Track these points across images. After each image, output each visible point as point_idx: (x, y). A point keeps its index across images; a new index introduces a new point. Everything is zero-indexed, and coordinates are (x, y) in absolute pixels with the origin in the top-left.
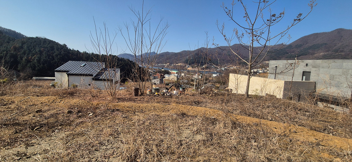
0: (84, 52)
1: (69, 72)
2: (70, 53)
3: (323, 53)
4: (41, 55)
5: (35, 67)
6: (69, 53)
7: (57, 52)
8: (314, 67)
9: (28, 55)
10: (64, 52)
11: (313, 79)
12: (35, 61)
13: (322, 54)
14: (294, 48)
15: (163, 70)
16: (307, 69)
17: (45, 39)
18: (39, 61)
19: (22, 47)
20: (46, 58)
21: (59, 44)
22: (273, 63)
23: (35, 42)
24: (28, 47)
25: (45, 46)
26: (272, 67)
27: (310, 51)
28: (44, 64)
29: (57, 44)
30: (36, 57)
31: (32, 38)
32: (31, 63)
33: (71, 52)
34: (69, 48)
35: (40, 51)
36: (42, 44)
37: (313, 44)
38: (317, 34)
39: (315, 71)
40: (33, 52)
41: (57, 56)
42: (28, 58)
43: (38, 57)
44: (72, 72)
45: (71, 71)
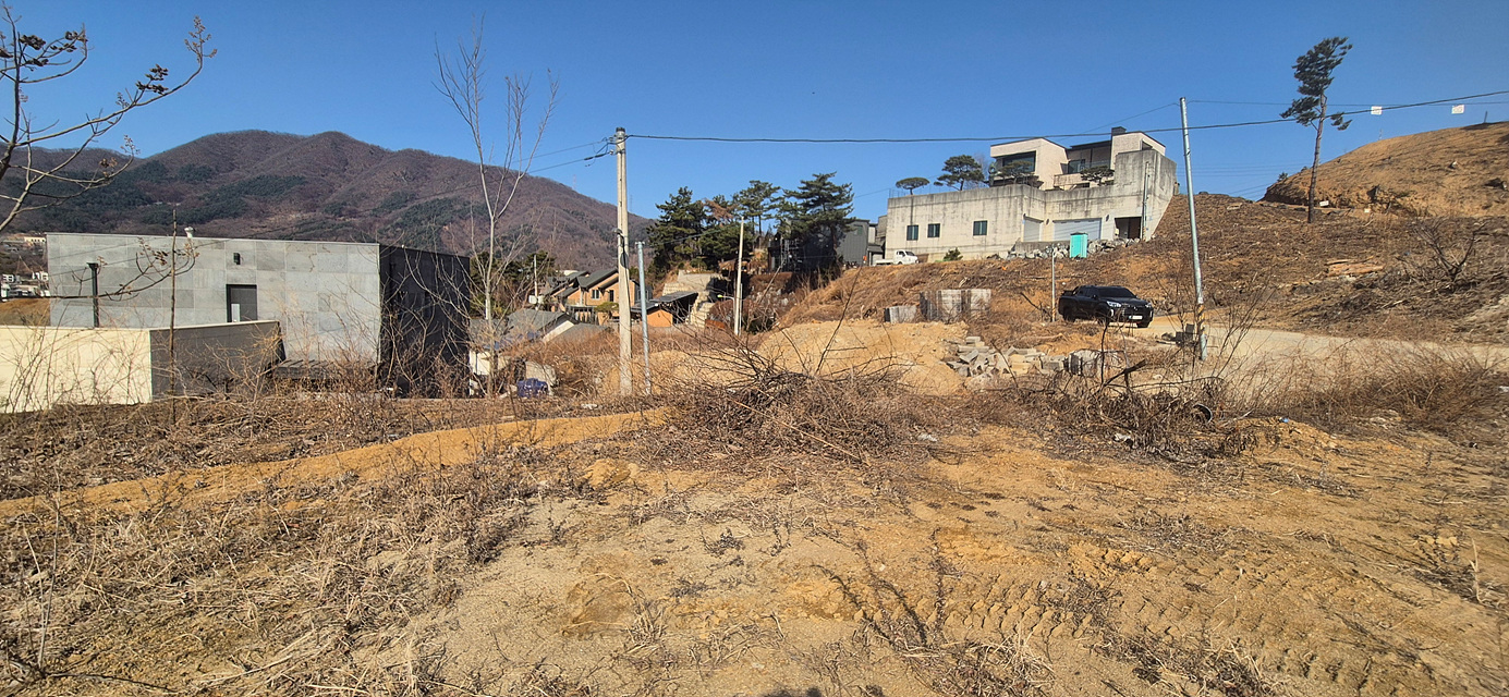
3: (299, 215)
8: (264, 267)
11: (267, 311)
13: (294, 216)
14: (176, 179)
16: (241, 276)
22: (67, 249)
26: (68, 270)
27: (251, 201)
37: (258, 175)
38: (263, 136)
39: (272, 280)
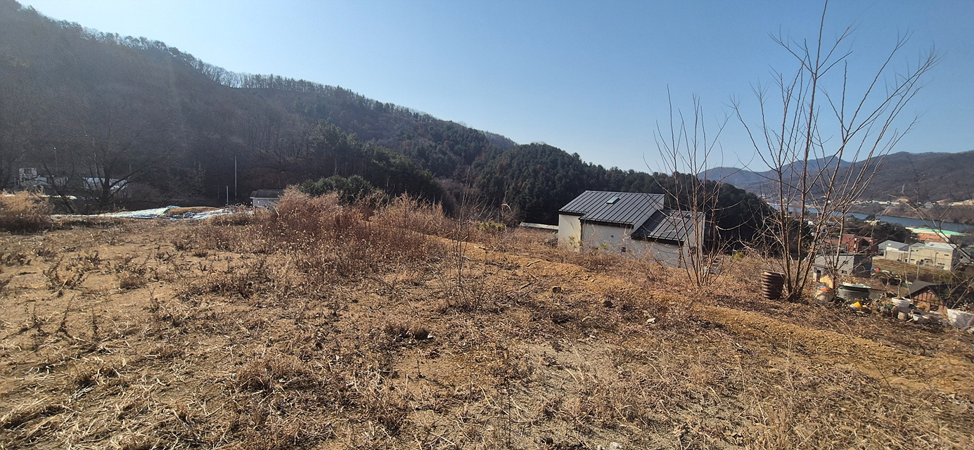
0: (612, 170)
1: (584, 216)
2: (585, 174)
4: (535, 179)
5: (525, 203)
6: (582, 172)
7: (561, 172)
9: (517, 179)
10: (574, 170)
12: (527, 191)
15: (874, 223)
17: (545, 145)
18: (531, 190)
19: (510, 165)
20: (542, 184)
21: (567, 154)
23: (529, 153)
24: (518, 165)
25: (544, 159)
28: (538, 198)
29: (563, 154)
30: (527, 184)
31: (525, 146)
32: (520, 195)
33: (586, 170)
34: (583, 162)
35: (534, 171)
36: (539, 156)
40: (524, 174)
41: (560, 179)
42: (516, 185)
43: (531, 183)
44: (590, 217)
45: (587, 214)
